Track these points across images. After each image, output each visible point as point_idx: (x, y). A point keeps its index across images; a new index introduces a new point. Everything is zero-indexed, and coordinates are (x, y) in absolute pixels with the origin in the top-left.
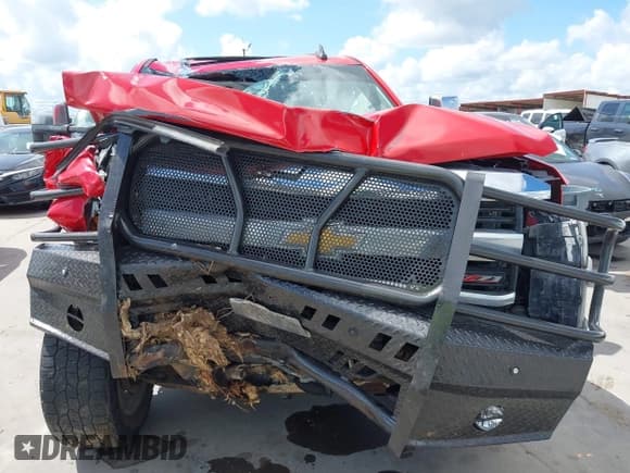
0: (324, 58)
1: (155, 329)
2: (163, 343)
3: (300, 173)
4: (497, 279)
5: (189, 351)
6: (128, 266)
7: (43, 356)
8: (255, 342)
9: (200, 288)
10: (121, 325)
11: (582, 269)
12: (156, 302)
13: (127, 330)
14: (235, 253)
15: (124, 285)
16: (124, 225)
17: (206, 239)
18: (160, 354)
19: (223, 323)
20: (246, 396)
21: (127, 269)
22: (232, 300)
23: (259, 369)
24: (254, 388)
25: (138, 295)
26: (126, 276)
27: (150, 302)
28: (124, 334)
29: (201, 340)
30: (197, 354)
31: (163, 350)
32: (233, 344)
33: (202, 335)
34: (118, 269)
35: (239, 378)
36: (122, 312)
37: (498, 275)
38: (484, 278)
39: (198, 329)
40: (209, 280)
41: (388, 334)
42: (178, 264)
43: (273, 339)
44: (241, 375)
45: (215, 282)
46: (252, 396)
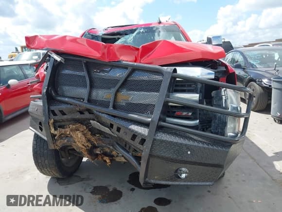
0: (160, 23)
1: (63, 131)
2: (67, 137)
3: (110, 70)
4: (190, 114)
5: (76, 140)
6: (52, 107)
7: (34, 141)
8: (102, 138)
9: (78, 116)
10: (50, 129)
11: (227, 110)
12: (63, 121)
13: (53, 131)
14: (87, 102)
15: (51, 114)
16: (53, 92)
17: (78, 97)
18: (66, 141)
19: (90, 130)
20: (105, 161)
21: (52, 108)
22: (91, 121)
23: (108, 150)
24: (107, 158)
25: (56, 118)
26: (51, 110)
27: (61, 121)
28: (52, 132)
29: (79, 136)
30: (79, 142)
31: (67, 139)
32: (93, 139)
33: (79, 134)
34: (49, 108)
35: (99, 153)
36: (50, 124)
37: (190, 112)
38: (185, 113)
39: (78, 132)
40: (81, 113)
41: (136, 134)
42: (69, 106)
43: (108, 138)
44: (100, 151)
45: (84, 114)
46: (108, 161)
